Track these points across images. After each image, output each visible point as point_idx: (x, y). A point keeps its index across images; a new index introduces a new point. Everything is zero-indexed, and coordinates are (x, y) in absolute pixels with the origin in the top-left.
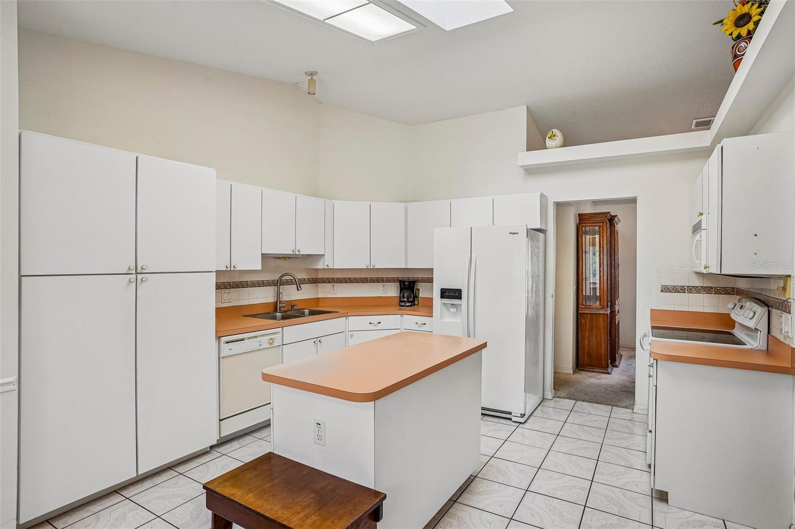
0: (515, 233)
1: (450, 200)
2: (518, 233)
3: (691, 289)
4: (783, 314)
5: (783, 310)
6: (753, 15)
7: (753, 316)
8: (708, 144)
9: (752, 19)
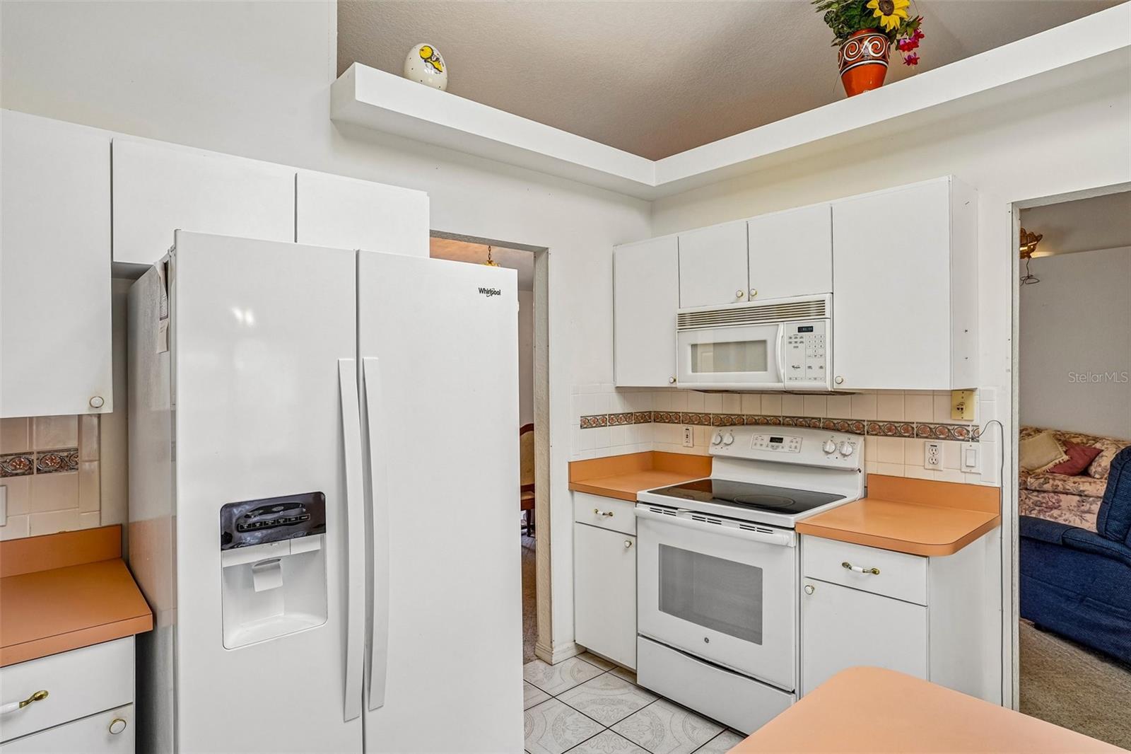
0: (492, 292)
2: (499, 293)
4: (943, 445)
5: (938, 438)
6: (896, 7)
7: (852, 452)
8: (654, 184)
9: (895, 12)
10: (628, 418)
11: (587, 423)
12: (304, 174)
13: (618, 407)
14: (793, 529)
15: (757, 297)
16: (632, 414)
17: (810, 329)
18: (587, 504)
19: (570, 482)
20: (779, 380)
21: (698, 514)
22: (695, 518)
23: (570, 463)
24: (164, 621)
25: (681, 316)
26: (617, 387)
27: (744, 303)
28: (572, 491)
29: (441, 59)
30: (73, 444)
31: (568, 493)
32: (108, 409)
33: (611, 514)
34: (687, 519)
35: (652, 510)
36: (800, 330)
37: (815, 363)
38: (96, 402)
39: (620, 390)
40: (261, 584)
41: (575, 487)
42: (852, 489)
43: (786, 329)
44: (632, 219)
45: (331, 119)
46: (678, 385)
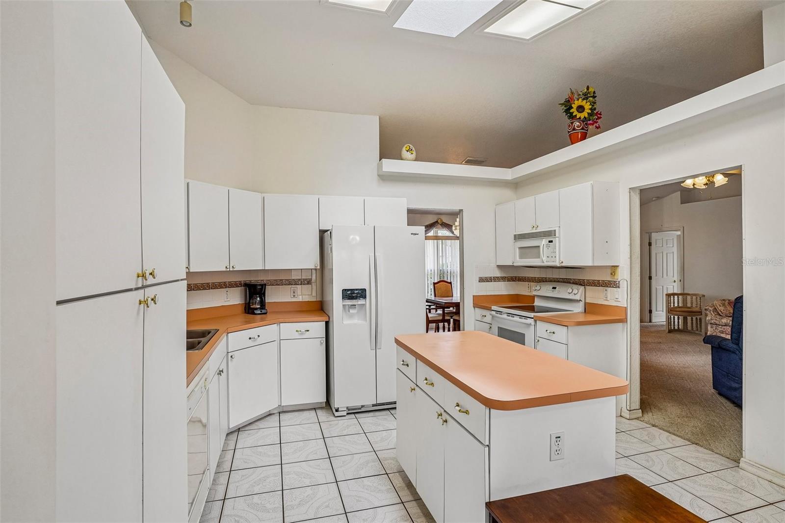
0: (415, 234)
1: (319, 196)
2: (418, 234)
3: (496, 279)
4: (609, 289)
5: (608, 287)
6: (586, 109)
7: (577, 292)
8: (510, 179)
9: (585, 111)
10: (503, 279)
11: (481, 280)
12: (366, 198)
13: (498, 274)
14: (532, 318)
15: (538, 228)
16: (506, 277)
17: (552, 242)
18: (479, 312)
19: (473, 304)
20: (543, 263)
21: (509, 314)
22: (508, 316)
23: (473, 296)
24: (331, 319)
25: (515, 236)
26: (497, 266)
27: (534, 231)
28: (474, 307)
29: (413, 149)
30: (310, 278)
31: (473, 308)
32: (319, 267)
33: (485, 316)
34: (505, 316)
35: (496, 313)
36: (550, 242)
37: (553, 255)
38: (316, 266)
39: (499, 266)
40: (352, 311)
41: (476, 306)
42: (578, 308)
43: (544, 242)
44: (507, 193)
45: (378, 175)
46: (515, 264)
